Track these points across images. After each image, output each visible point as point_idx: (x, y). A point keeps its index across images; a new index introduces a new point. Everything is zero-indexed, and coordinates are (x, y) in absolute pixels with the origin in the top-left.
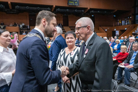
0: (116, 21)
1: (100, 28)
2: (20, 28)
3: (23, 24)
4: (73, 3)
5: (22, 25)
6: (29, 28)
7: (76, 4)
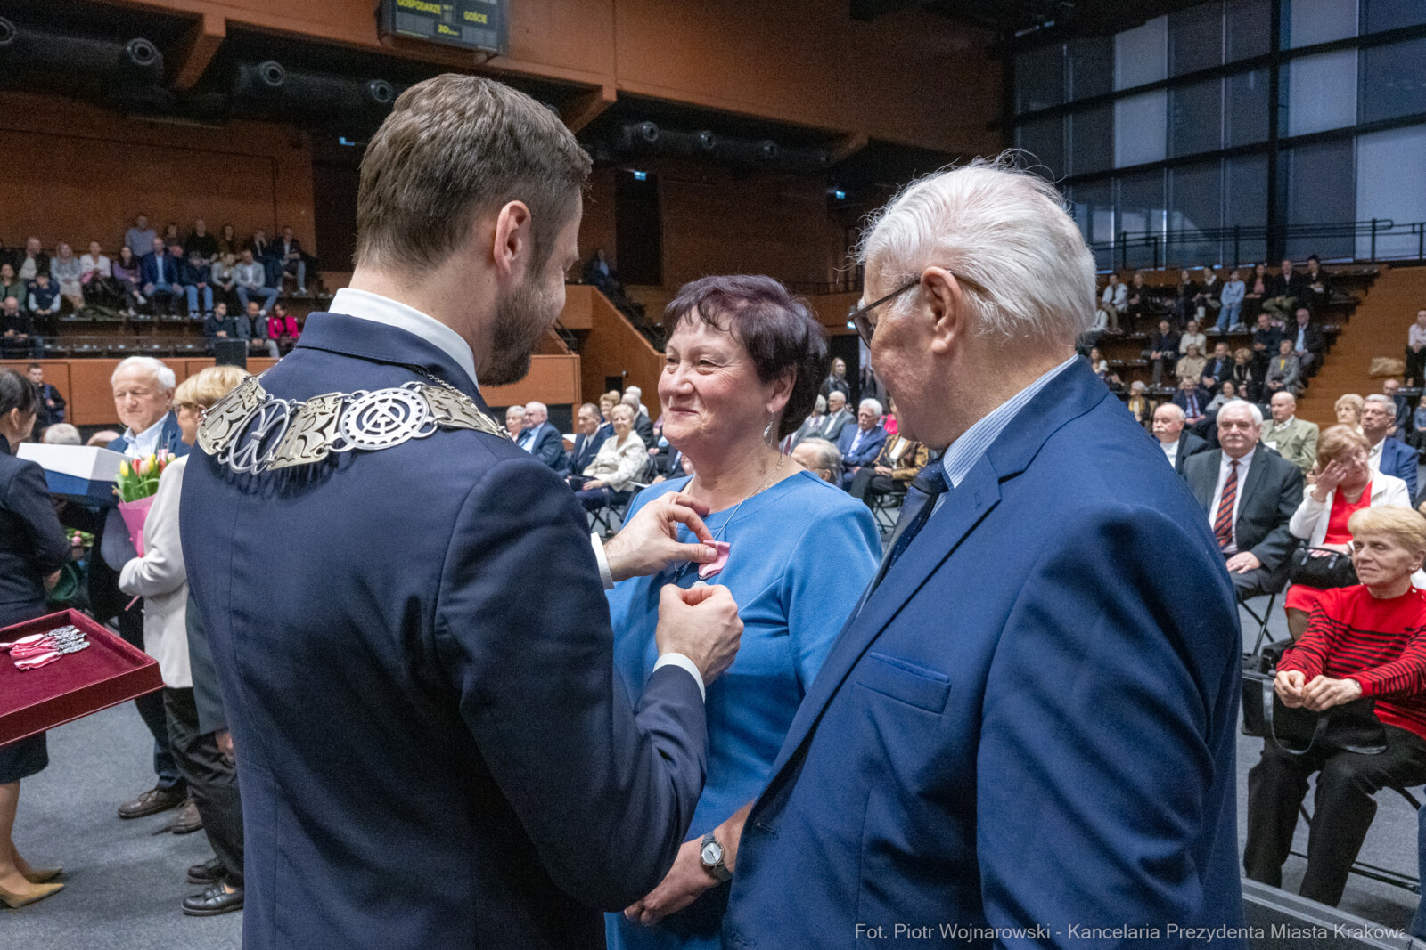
4: (437, 19)
7: (480, 33)
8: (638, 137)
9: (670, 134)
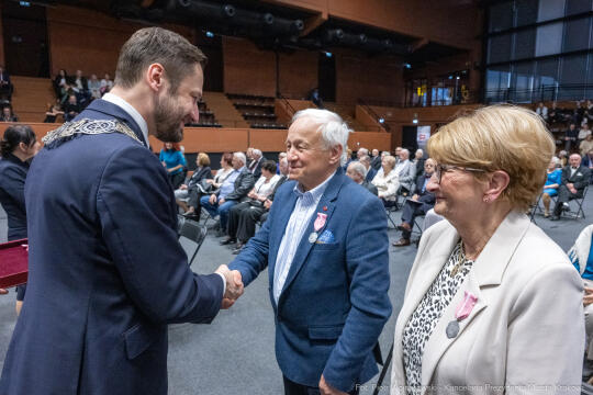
0: (406, 86)
1: (361, 110)
8: (335, 36)
9: (349, 36)
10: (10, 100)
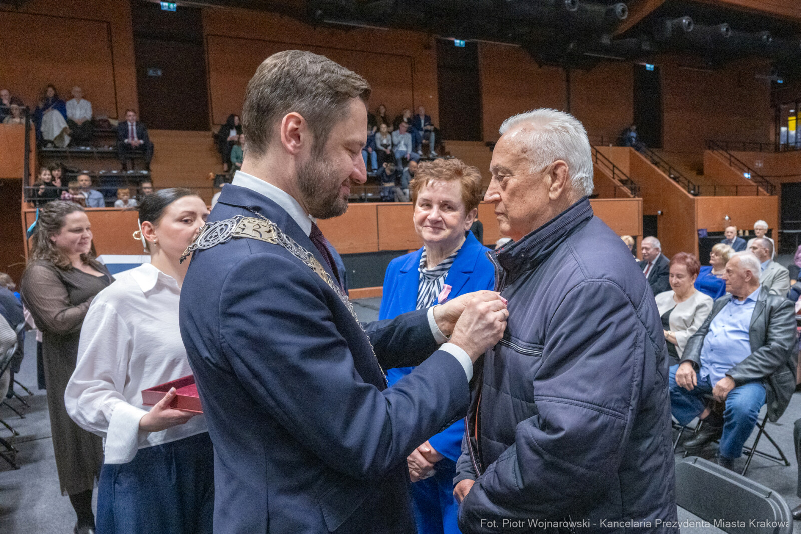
2: (41, 141)
3: (80, 110)
5: (63, 111)
6: (134, 140)
8: (678, 29)
10: (147, 168)
